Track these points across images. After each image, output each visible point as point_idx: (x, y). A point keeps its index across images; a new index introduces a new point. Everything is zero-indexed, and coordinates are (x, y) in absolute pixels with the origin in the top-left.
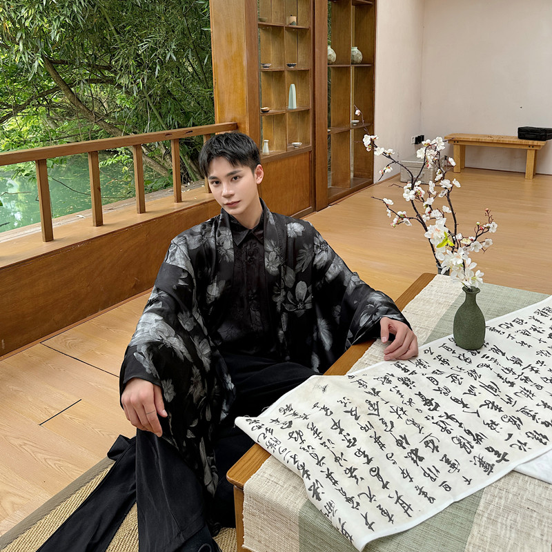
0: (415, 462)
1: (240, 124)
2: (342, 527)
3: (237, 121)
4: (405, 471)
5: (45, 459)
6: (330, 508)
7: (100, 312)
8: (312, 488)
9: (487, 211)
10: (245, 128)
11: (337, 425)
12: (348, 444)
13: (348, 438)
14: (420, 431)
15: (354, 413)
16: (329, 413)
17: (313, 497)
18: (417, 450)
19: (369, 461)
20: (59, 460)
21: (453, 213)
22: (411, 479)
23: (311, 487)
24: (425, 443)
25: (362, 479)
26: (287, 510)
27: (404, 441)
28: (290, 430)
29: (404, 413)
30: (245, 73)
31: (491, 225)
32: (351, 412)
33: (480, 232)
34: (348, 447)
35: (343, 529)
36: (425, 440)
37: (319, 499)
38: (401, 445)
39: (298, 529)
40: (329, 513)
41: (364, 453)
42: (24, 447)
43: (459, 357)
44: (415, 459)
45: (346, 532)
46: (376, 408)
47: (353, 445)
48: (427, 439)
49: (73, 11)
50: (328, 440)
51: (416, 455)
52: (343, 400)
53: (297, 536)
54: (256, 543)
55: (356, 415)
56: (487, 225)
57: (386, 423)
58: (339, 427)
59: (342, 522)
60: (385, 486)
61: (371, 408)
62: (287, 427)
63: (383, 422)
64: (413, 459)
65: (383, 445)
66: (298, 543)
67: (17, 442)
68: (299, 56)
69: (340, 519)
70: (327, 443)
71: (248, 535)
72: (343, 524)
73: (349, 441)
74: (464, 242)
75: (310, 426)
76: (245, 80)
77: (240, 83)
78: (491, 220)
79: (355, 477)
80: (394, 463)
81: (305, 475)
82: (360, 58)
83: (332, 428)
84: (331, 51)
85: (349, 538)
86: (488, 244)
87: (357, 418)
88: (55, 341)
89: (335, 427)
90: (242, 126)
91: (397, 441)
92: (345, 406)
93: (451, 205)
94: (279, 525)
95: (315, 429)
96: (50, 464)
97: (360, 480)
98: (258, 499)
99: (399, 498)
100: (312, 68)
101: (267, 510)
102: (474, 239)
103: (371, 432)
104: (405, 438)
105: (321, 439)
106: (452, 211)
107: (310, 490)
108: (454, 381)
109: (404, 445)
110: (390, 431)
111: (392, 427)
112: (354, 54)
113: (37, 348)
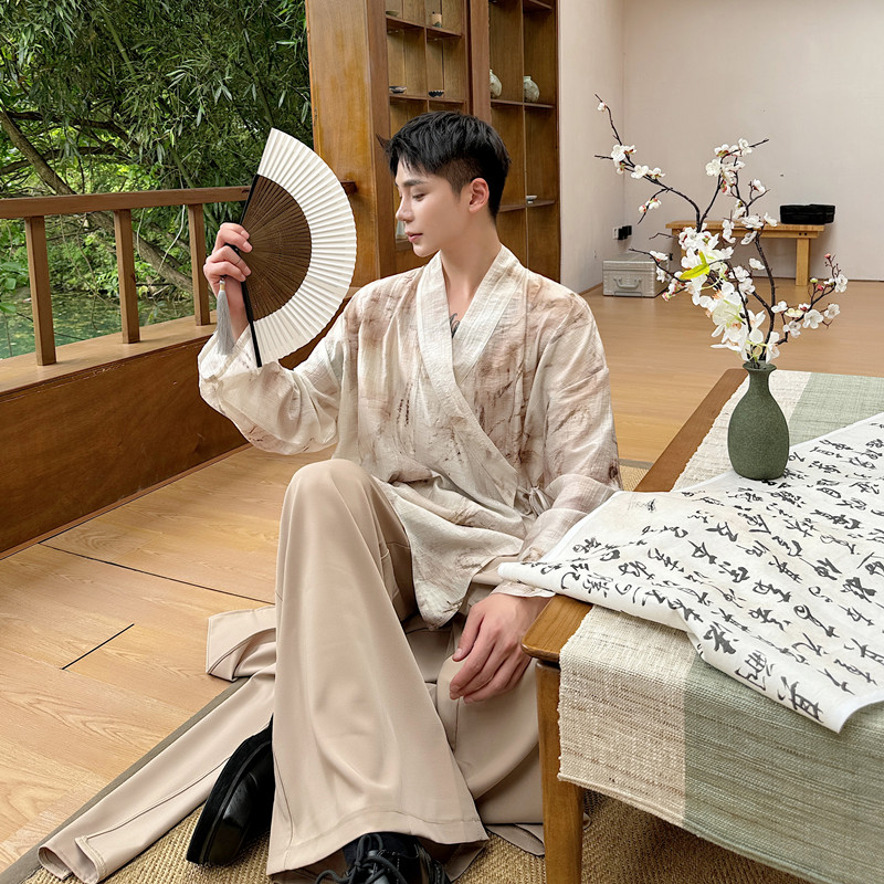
0: (862, 597)
1: (360, 182)
2: (793, 691)
3: (355, 179)
4: (852, 611)
5: (84, 723)
6: (758, 663)
7: (140, 492)
8: (712, 634)
9: (829, 258)
10: (369, 190)
11: (700, 551)
12: (733, 577)
13: (730, 569)
14: (852, 550)
15: (724, 531)
16: (681, 534)
17: (717, 648)
18: (857, 580)
19: (786, 598)
20: (112, 723)
21: (768, 269)
22: (869, 621)
23: (709, 632)
24: (867, 567)
25: (788, 623)
26: (658, 684)
27: (828, 568)
28: (620, 562)
29: (812, 527)
30: (368, 96)
31: (838, 280)
32: (719, 529)
33: (819, 294)
34: (735, 581)
35: (794, 694)
36: (866, 563)
37: (732, 651)
38: (826, 575)
39: (682, 717)
40: (758, 671)
41: (770, 587)
42: (38, 706)
43: (851, 462)
44: (860, 592)
45: (803, 700)
46: (760, 521)
47: (743, 578)
48: (870, 561)
49: (56, 18)
50: (697, 573)
51: (859, 587)
52: (698, 515)
53: (680, 734)
54: (586, 764)
55: (729, 534)
56: (831, 281)
57: (785, 544)
58: (707, 554)
59: (790, 684)
60: (830, 633)
61: (752, 523)
62: (612, 558)
63: (780, 543)
64: (856, 593)
65: (796, 576)
66: (683, 748)
67: (23, 700)
68: (447, 82)
69: (784, 680)
70: (695, 577)
71: (569, 751)
72: (794, 686)
73: (733, 573)
74: (792, 313)
75: (654, 554)
76: (368, 108)
77: (358, 114)
78: (836, 271)
79: (773, 620)
80: (828, 600)
81: (691, 616)
82: (537, 93)
83: (694, 555)
84: (493, 79)
85: (811, 710)
86: (833, 313)
87: (734, 539)
88: (64, 539)
89: (699, 553)
90: (364, 186)
91: (816, 569)
92: (705, 521)
93: (763, 257)
94: (638, 718)
95: (665, 558)
96: (95, 728)
97: (784, 625)
98: (591, 675)
99: (863, 649)
100: (468, 100)
101: (612, 693)
102: (808, 307)
103: (767, 557)
104: (829, 564)
105: (682, 570)
106: (766, 265)
107: (707, 637)
108: (864, 490)
109: (831, 573)
110: (797, 555)
111: (799, 549)
112: (526, 86)
113: (34, 551)
